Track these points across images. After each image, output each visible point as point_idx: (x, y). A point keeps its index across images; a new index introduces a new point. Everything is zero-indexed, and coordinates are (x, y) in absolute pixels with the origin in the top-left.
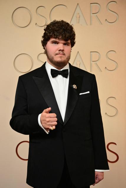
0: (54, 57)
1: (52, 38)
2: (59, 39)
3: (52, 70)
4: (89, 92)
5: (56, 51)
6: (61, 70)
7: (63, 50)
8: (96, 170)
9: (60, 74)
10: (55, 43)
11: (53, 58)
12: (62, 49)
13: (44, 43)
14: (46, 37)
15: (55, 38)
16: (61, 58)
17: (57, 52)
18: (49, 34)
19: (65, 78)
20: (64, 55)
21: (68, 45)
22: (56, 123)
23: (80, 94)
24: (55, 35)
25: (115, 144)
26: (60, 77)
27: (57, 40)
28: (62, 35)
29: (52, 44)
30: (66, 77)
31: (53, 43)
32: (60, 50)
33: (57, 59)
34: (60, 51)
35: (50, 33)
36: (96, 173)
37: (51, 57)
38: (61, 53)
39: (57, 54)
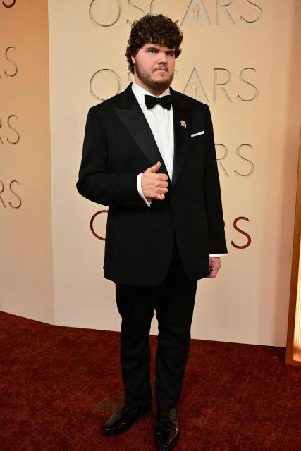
0: (151, 74)
1: (148, 43)
2: (160, 44)
3: (146, 97)
4: (203, 132)
5: (155, 64)
6: (160, 97)
7: (166, 63)
8: (211, 255)
9: (158, 104)
10: (152, 52)
11: (149, 76)
12: (164, 61)
13: (132, 52)
14: (137, 41)
15: (154, 43)
16: (162, 75)
17: (157, 66)
18: (142, 37)
19: (166, 110)
20: (167, 70)
21: (172, 55)
22: (166, 190)
23: (192, 136)
24: (153, 38)
25: (247, 219)
26: (158, 108)
27: (157, 47)
28: (166, 38)
29: (148, 53)
30: (169, 109)
31: (149, 51)
32: (161, 63)
33: (157, 77)
34: (161, 65)
35: (145, 35)
36: (210, 259)
37: (145, 75)
38: (163, 68)
39: (156, 70)
